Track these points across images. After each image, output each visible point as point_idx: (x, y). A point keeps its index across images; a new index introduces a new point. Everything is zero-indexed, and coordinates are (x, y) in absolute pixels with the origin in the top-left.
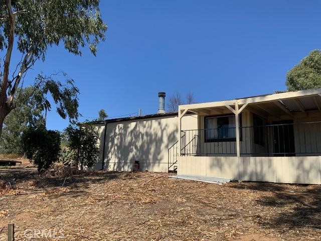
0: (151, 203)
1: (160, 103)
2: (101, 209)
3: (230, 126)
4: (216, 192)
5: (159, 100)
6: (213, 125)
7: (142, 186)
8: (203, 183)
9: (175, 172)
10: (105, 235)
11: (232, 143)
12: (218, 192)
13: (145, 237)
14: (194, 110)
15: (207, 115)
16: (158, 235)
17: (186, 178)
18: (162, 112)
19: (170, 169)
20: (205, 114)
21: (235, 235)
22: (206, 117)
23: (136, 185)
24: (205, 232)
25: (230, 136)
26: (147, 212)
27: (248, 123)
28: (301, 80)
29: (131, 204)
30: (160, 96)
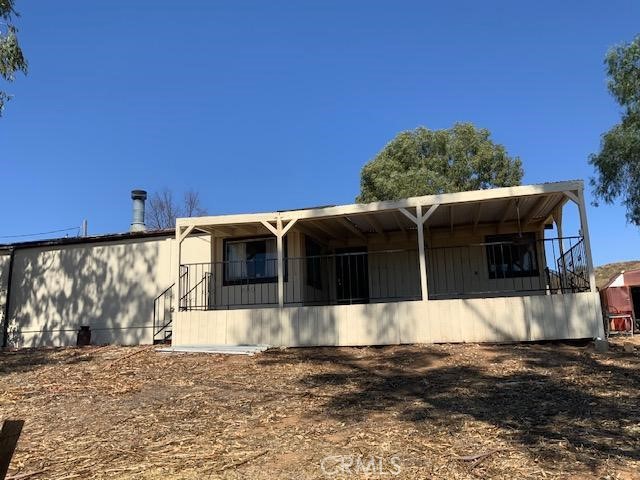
0: (131, 391)
1: (134, 211)
2: (34, 409)
3: (268, 256)
4: (245, 367)
5: (132, 205)
6: (239, 255)
7: (108, 367)
8: (220, 355)
9: (167, 341)
10: (58, 443)
11: (272, 285)
12: (247, 367)
13: (131, 438)
14: (205, 227)
15: (229, 235)
16: (153, 434)
17: (190, 351)
18: (138, 228)
19: (156, 338)
20: (225, 235)
21: (274, 418)
22: (226, 241)
23: (94, 368)
24: (230, 421)
25: (268, 273)
26: (126, 406)
27: (296, 252)
28: (379, 180)
29: (94, 397)
30: (134, 198)
